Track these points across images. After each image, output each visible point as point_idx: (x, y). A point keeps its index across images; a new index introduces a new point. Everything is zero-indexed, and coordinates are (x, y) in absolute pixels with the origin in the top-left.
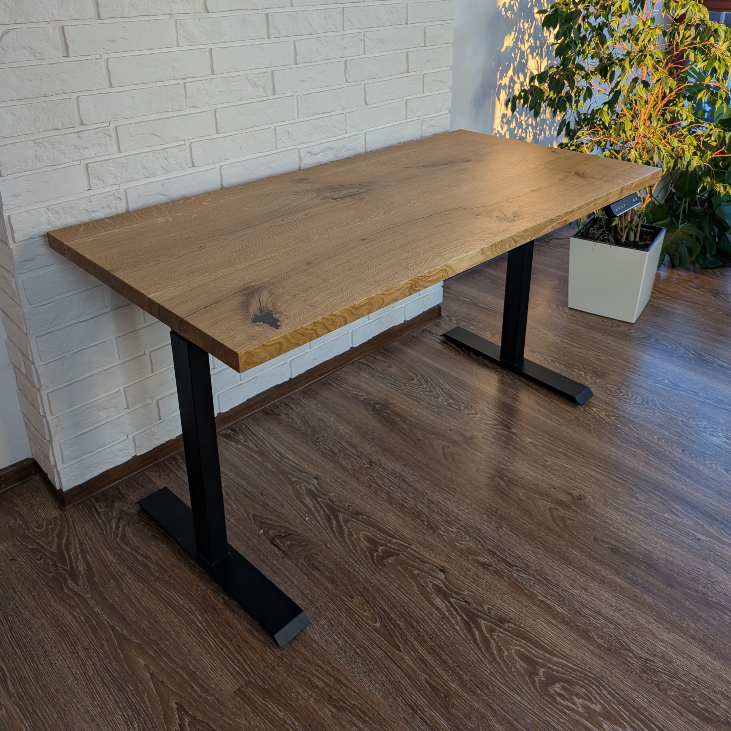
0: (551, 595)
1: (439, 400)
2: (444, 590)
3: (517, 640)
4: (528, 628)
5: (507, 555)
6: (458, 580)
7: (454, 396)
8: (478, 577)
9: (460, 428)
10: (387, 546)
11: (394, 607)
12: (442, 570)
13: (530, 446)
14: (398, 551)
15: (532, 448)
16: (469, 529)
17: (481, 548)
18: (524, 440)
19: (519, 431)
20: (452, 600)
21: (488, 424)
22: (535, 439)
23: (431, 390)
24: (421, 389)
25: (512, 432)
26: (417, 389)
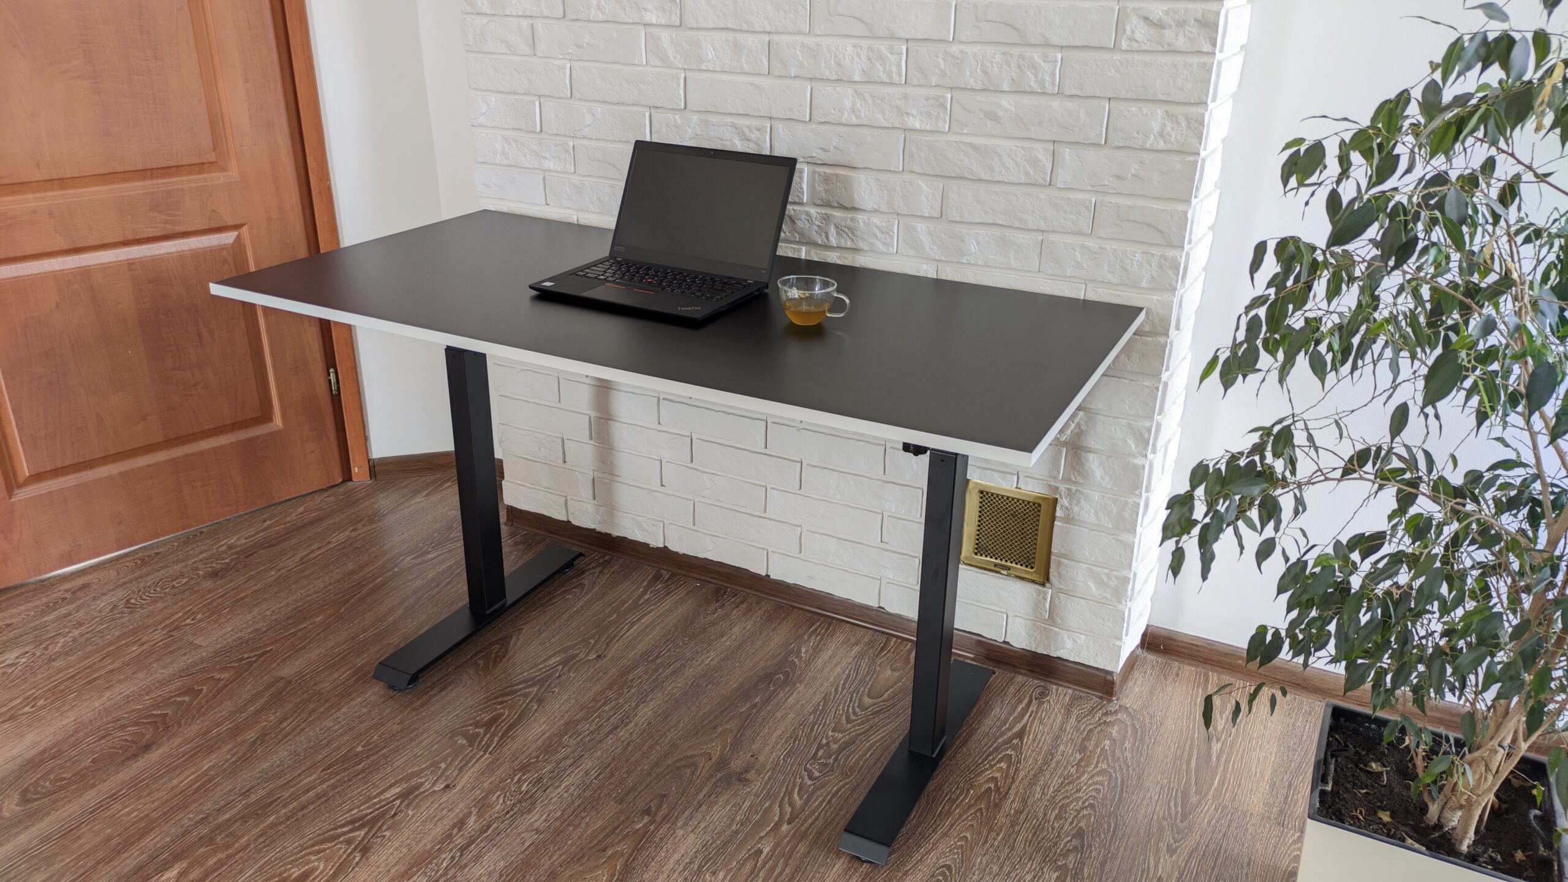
1: (830, 734)
2: (413, 793)
3: (333, 866)
4: (351, 875)
5: (482, 845)
6: (432, 803)
7: (853, 747)
8: (438, 820)
9: (763, 766)
10: (485, 735)
11: (385, 757)
12: (447, 787)
13: (749, 850)
14: (478, 745)
15: (743, 854)
16: (529, 801)
17: (493, 818)
18: (763, 842)
19: (787, 836)
20: (398, 802)
21: (790, 794)
22: (772, 856)
23: (854, 721)
24: (851, 710)
25: (781, 826)
26: (849, 706)
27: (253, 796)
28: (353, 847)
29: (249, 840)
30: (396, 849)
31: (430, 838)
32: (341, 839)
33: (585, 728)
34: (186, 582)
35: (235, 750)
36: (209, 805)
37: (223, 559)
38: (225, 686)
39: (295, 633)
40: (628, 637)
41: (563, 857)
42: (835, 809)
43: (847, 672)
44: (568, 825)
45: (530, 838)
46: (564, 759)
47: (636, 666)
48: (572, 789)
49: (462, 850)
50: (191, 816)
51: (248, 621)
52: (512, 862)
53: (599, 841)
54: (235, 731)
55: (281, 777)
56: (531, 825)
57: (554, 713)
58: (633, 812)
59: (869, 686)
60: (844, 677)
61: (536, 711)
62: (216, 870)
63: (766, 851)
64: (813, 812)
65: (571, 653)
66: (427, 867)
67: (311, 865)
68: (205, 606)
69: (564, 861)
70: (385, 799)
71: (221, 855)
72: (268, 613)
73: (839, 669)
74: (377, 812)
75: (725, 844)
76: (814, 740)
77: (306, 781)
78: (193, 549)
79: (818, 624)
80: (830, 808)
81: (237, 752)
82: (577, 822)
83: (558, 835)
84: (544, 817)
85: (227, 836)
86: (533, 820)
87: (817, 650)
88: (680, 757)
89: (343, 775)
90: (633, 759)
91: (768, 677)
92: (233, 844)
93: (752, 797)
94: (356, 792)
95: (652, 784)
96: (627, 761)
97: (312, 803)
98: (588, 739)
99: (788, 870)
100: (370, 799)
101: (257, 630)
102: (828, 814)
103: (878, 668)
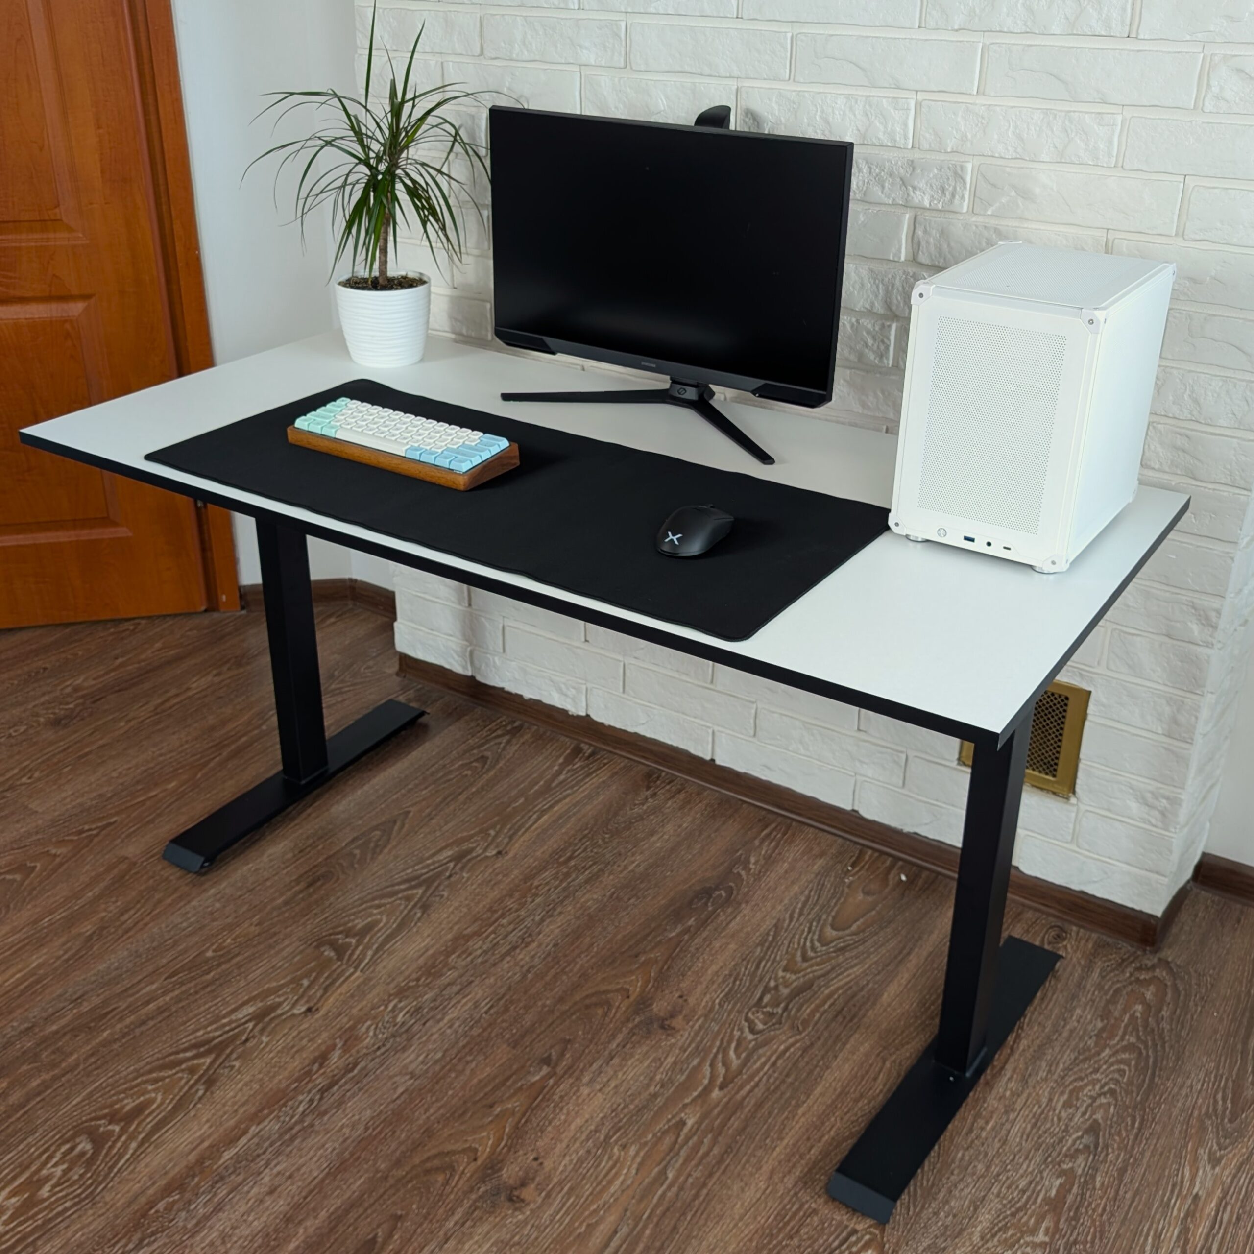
0: (258, 1144)
1: (781, 974)
2: (269, 1015)
3: (172, 1100)
4: (192, 1113)
5: (347, 1087)
6: (291, 1029)
7: (808, 994)
8: (297, 1052)
9: (694, 1011)
10: (357, 947)
11: (239, 966)
12: (309, 1010)
13: (669, 1121)
14: (349, 960)
15: (662, 1125)
16: (404, 1036)
17: (361, 1054)
18: (687, 1111)
19: (719, 1103)
20: (250, 1025)
21: (725, 1052)
22: (697, 1129)
23: (812, 958)
24: (808, 944)
25: (711, 1091)
26: (806, 939)
27: (85, 1004)
28: (196, 1077)
29: (78, 1059)
30: (246, 1084)
31: (286, 1073)
32: (183, 1066)
33: (476, 945)
34: (25, 731)
35: (69, 945)
36: (36, 1012)
37: (68, 704)
38: (61, 864)
39: (143, 803)
40: (537, 829)
41: (442, 1111)
42: (781, 1074)
43: (807, 892)
44: (450, 1071)
45: (404, 1083)
46: (449, 984)
47: (544, 867)
48: (457, 1024)
49: (323, 1091)
50: (15, 1024)
51: (91, 784)
52: (381, 1112)
53: (486, 1094)
54: (71, 921)
55: (118, 983)
56: (406, 1067)
57: (441, 924)
58: (528, 1059)
59: (833, 913)
60: (803, 899)
61: (419, 919)
62: (39, 1094)
63: (690, 1122)
64: (751, 1077)
65: (465, 846)
66: (280, 1111)
67: (147, 1096)
68: (43, 762)
69: (443, 1115)
70: (236, 1021)
71: (46, 1076)
72: (114, 774)
73: (796, 888)
74: (225, 1036)
75: (640, 1110)
76: (760, 980)
77: (148, 989)
78: (34, 689)
79: (773, 826)
80: (774, 1072)
81: (70, 949)
82: (460, 1067)
83: (437, 1082)
84: (421, 1058)
85: (54, 1052)
86: (407, 1061)
87: (770, 861)
88: (590, 991)
89: (189, 985)
90: (533, 991)
91: (707, 893)
92: (60, 1062)
93: (677, 1051)
94: (202, 1009)
95: (554, 1025)
96: (525, 993)
97: (152, 1019)
98: (480, 960)
99: (715, 1151)
100: (218, 1019)
101: (100, 795)
102: (772, 1080)
103: (846, 890)
